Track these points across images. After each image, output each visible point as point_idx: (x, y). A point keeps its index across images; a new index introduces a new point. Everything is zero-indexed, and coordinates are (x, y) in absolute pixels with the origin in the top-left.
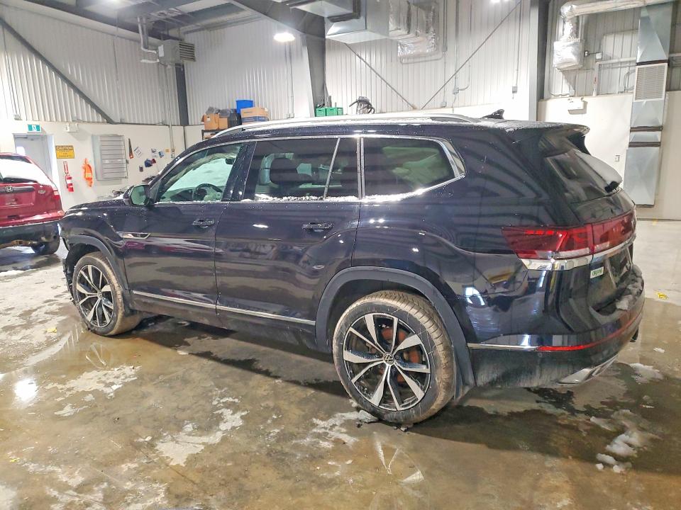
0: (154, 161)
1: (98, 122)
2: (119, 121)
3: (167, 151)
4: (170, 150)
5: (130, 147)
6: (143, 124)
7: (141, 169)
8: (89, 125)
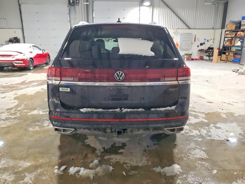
0: (204, 43)
1: (185, 29)
2: (193, 28)
3: (211, 39)
4: (213, 39)
5: (195, 38)
6: (205, 29)
7: (198, 46)
8: (181, 30)
